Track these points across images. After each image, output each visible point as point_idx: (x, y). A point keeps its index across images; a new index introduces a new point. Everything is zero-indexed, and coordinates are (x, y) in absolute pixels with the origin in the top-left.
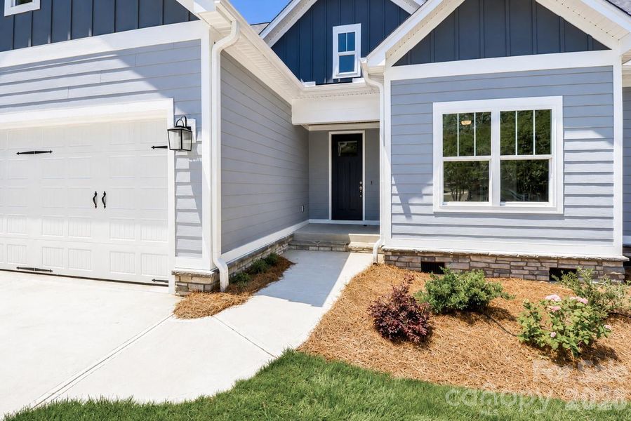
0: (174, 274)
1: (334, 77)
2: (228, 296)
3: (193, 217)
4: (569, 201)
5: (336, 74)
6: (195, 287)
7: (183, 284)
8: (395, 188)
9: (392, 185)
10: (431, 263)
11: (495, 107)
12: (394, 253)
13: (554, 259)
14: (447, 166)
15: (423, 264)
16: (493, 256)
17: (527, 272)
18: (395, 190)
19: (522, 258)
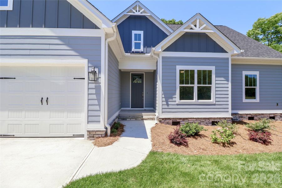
0: (88, 131)
1: (132, 50)
2: (112, 138)
3: (97, 108)
4: (218, 100)
5: (133, 49)
6: (97, 136)
7: (91, 135)
8: (163, 95)
9: (162, 94)
10: (176, 122)
11: (196, 68)
12: (163, 119)
13: (213, 118)
14: (181, 88)
15: (173, 122)
16: (195, 118)
17: (205, 123)
18: (163, 96)
19: (204, 118)
